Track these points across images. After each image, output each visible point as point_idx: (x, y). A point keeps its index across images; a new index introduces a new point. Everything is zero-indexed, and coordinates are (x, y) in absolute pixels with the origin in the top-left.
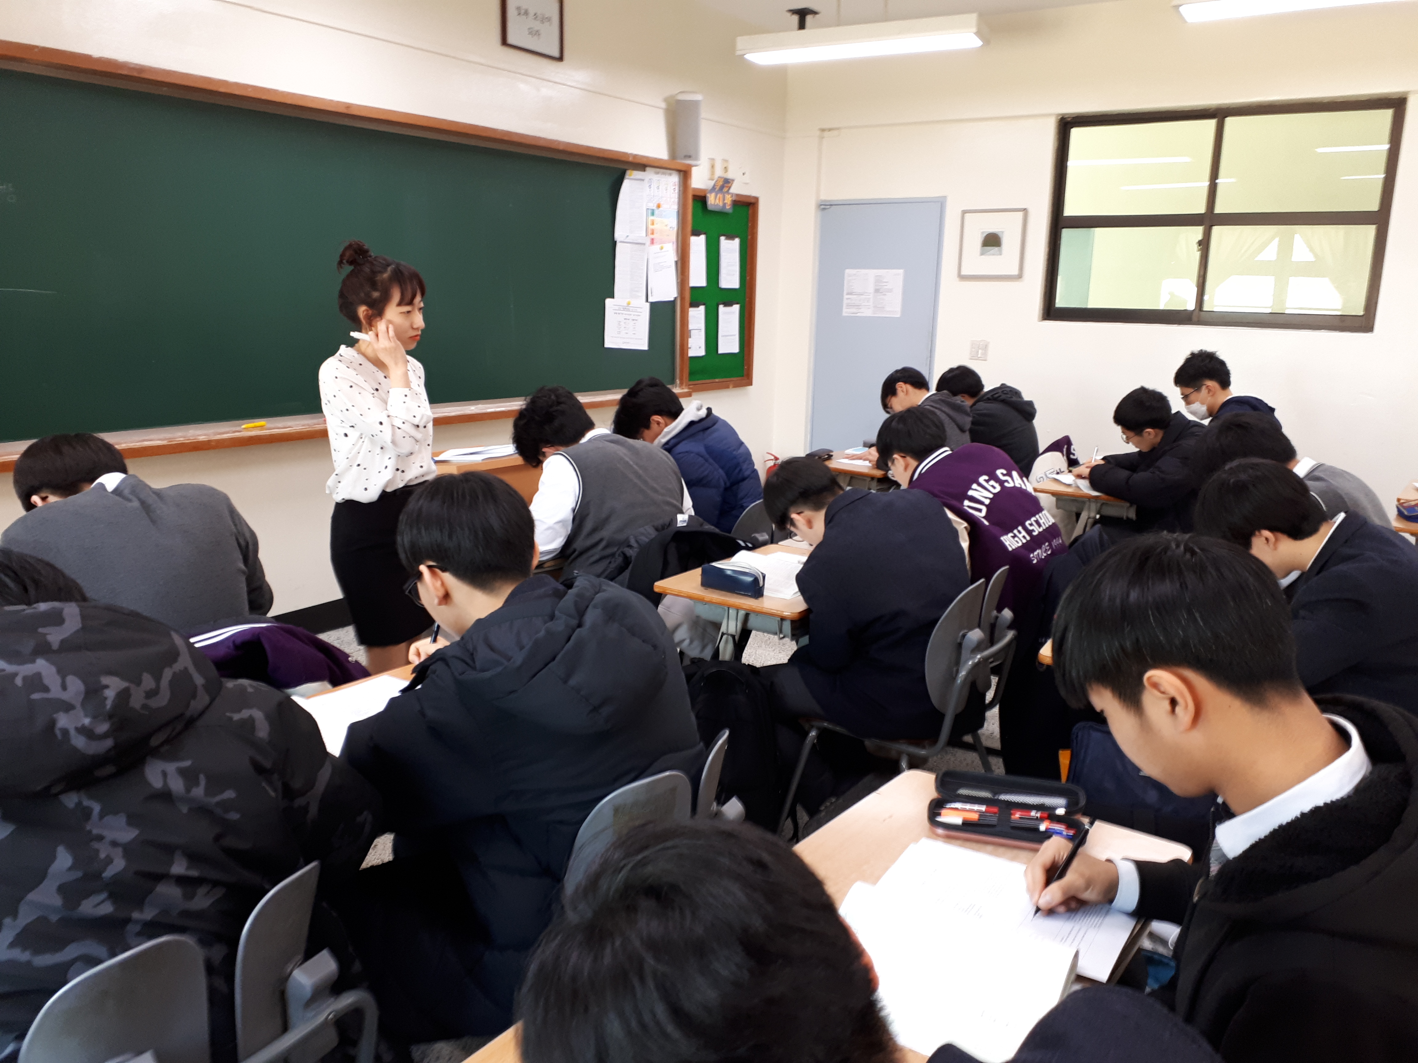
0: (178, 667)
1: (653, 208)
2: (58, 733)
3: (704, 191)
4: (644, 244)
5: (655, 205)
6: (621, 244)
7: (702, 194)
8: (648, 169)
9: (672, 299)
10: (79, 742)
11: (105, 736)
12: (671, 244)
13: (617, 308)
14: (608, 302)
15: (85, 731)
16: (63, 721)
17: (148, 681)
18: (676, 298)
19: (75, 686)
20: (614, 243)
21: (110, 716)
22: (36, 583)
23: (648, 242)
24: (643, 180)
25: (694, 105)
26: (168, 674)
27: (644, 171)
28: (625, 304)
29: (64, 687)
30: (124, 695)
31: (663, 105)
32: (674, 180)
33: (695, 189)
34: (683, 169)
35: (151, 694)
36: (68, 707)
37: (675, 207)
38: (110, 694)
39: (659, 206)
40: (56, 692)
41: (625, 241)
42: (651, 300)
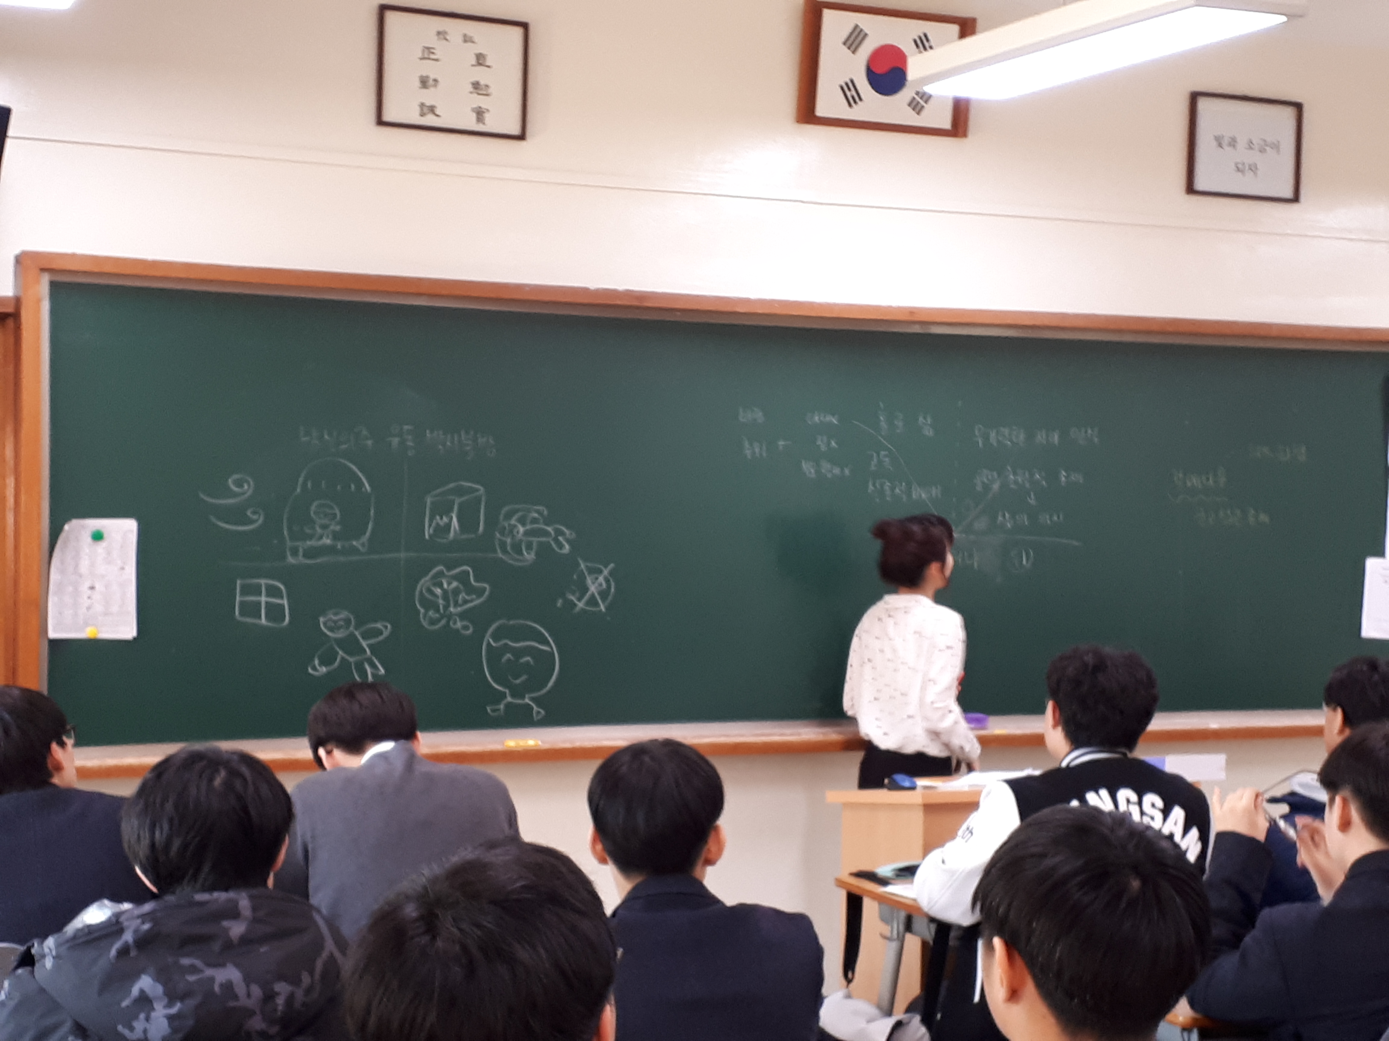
14: (1372, 564)
19: (256, 992)
29: (249, 995)
40: (244, 1000)
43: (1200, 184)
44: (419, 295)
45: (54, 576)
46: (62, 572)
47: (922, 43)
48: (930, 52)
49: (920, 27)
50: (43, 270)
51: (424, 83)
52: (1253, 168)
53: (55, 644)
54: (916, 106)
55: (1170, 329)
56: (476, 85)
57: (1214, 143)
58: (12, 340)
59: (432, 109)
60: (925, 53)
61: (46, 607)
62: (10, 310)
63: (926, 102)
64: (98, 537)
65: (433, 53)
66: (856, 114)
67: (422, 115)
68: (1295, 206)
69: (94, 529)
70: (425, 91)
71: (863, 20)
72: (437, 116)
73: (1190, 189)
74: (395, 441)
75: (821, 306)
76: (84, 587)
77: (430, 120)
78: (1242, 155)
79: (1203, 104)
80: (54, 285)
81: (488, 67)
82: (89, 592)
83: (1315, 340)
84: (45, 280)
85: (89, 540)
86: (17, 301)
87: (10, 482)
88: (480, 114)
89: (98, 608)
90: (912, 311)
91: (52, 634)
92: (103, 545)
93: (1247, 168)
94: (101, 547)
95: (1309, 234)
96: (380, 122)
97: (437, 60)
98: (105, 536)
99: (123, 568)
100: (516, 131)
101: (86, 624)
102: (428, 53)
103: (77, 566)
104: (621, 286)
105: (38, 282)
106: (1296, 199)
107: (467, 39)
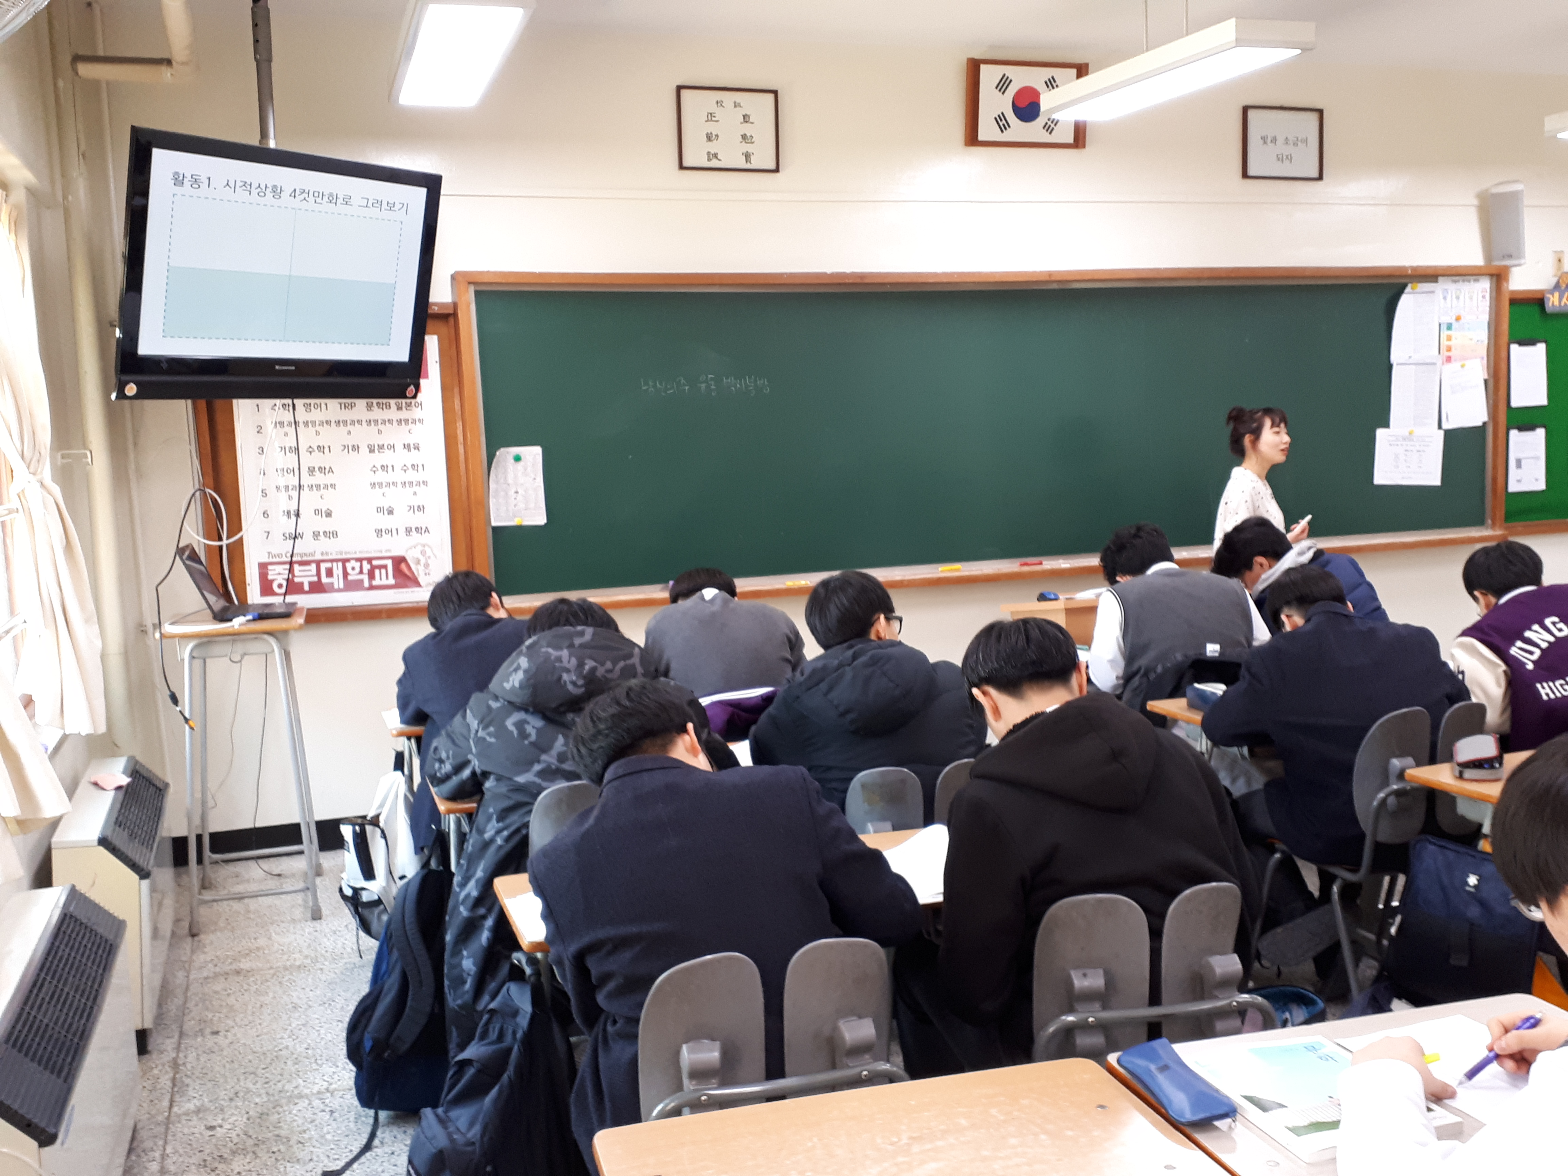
0: (629, 662)
1: (1450, 321)
2: (562, 682)
3: (1542, 292)
4: (1434, 364)
5: (1454, 318)
6: (1399, 366)
7: (1539, 296)
8: (1440, 279)
9: (1480, 424)
10: (570, 687)
11: (581, 686)
12: (1478, 361)
13: (1394, 438)
14: (1380, 433)
15: (574, 683)
16: (565, 677)
17: (609, 665)
18: (1485, 424)
19: (574, 661)
20: (1390, 367)
21: (584, 678)
22: (592, 616)
23: (1439, 360)
24: (1432, 292)
25: (1515, 197)
26: (622, 664)
27: (1436, 282)
28: (1407, 434)
29: (569, 662)
30: (593, 670)
31: (1475, 202)
32: (1485, 285)
33: (1513, 292)
34: (1494, 272)
35: (609, 671)
36: (568, 671)
37: (1485, 317)
38: (587, 667)
39: (1458, 319)
40: (565, 664)
41: (1408, 362)
42: (1446, 426)
43: (1251, 172)
44: (714, 285)
45: (492, 485)
46: (497, 482)
47: (1051, 84)
48: (1056, 90)
49: (1048, 72)
50: (470, 283)
51: (709, 138)
52: (1290, 158)
53: (496, 530)
54: (1049, 128)
55: (1233, 275)
56: (744, 137)
57: (1262, 142)
58: (453, 331)
59: (715, 156)
60: (1053, 91)
61: (489, 505)
62: (451, 311)
63: (1055, 125)
64: (517, 459)
65: (714, 117)
66: (1007, 136)
67: (709, 160)
68: (1320, 183)
69: (515, 454)
70: (710, 143)
71: (1009, 70)
72: (720, 160)
73: (1245, 175)
74: (703, 386)
75: (987, 274)
76: (511, 493)
77: (714, 163)
78: (1281, 148)
79: (1251, 114)
80: (478, 293)
81: (752, 123)
82: (515, 495)
83: (1337, 277)
84: (472, 290)
85: (512, 461)
86: (455, 305)
87: (459, 425)
88: (747, 156)
89: (522, 506)
90: (1050, 274)
91: (494, 523)
92: (521, 463)
93: (1285, 157)
94: (520, 465)
95: (1330, 202)
96: (681, 167)
97: (717, 121)
98: (522, 458)
99: (535, 479)
100: (772, 166)
101: (515, 516)
102: (711, 117)
103: (506, 478)
104: (848, 270)
105: (467, 291)
106: (1320, 178)
107: (736, 105)
